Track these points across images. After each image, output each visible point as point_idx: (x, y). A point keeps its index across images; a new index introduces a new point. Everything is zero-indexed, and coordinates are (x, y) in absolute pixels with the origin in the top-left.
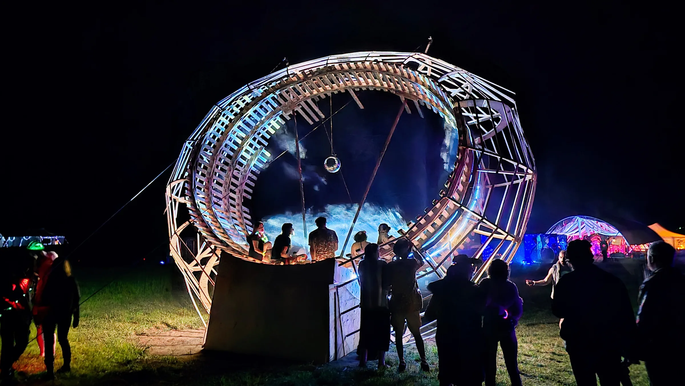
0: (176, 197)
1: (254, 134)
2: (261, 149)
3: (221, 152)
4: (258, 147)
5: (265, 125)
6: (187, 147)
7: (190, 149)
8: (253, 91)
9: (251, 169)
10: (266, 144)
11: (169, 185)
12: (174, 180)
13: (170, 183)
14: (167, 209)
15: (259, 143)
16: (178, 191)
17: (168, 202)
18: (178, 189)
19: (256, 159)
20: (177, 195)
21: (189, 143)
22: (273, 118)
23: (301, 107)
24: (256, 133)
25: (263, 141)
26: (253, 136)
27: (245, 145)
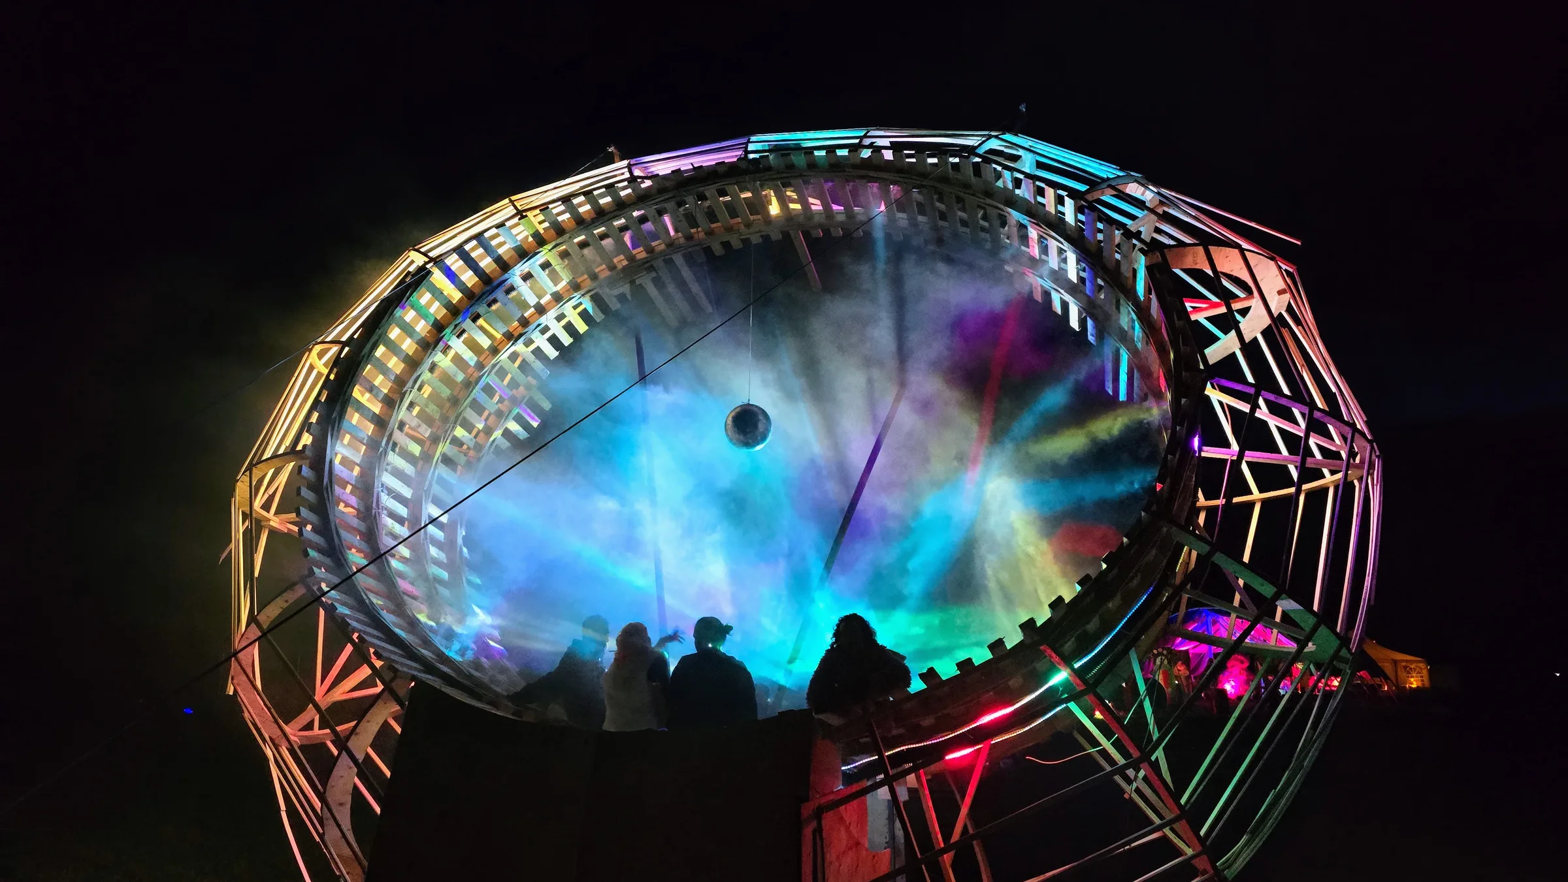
0: (264, 513)
2: (530, 387)
3: (417, 386)
4: (522, 378)
5: (549, 319)
6: (312, 368)
7: (319, 374)
8: (526, 216)
9: (497, 442)
10: (545, 374)
11: (248, 473)
12: (264, 457)
13: (250, 468)
14: (232, 546)
15: (526, 369)
16: (272, 497)
17: (239, 527)
18: (271, 491)
19: (513, 414)
20: (266, 506)
21: (321, 355)
22: (573, 302)
24: (523, 338)
25: (539, 367)
27: (486, 372)
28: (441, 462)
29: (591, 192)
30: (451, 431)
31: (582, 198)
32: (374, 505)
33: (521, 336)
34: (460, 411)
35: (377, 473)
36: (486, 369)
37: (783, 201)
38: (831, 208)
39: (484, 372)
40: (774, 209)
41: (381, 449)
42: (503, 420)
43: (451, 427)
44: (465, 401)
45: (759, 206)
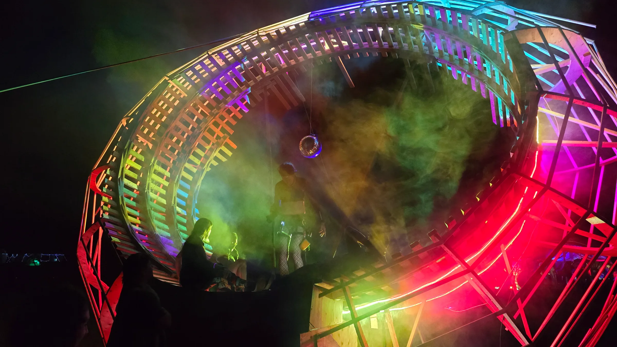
1: (215, 116)
2: (225, 138)
4: (221, 135)
9: (211, 162)
10: (232, 132)
15: (223, 130)
19: (218, 150)
23: (275, 83)
24: (218, 115)
25: (228, 129)
26: (214, 120)
27: (202, 131)
28: (184, 170)
29: (240, 44)
30: (187, 157)
31: (236, 47)
32: (146, 189)
33: (217, 114)
34: (192, 148)
35: (149, 174)
36: (202, 129)
37: (330, 44)
38: (352, 44)
39: (201, 130)
40: (327, 47)
41: (151, 164)
42: (213, 153)
43: (187, 155)
44: (193, 144)
45: (319, 47)
